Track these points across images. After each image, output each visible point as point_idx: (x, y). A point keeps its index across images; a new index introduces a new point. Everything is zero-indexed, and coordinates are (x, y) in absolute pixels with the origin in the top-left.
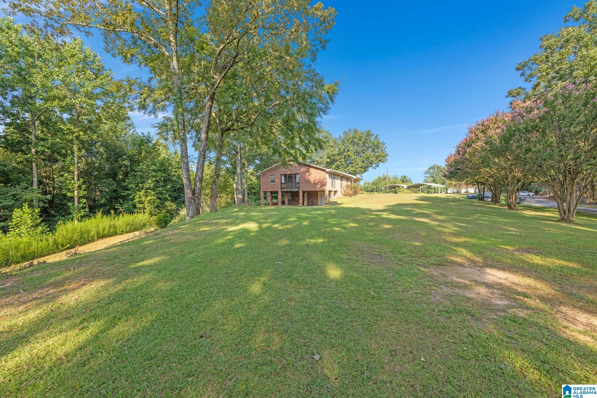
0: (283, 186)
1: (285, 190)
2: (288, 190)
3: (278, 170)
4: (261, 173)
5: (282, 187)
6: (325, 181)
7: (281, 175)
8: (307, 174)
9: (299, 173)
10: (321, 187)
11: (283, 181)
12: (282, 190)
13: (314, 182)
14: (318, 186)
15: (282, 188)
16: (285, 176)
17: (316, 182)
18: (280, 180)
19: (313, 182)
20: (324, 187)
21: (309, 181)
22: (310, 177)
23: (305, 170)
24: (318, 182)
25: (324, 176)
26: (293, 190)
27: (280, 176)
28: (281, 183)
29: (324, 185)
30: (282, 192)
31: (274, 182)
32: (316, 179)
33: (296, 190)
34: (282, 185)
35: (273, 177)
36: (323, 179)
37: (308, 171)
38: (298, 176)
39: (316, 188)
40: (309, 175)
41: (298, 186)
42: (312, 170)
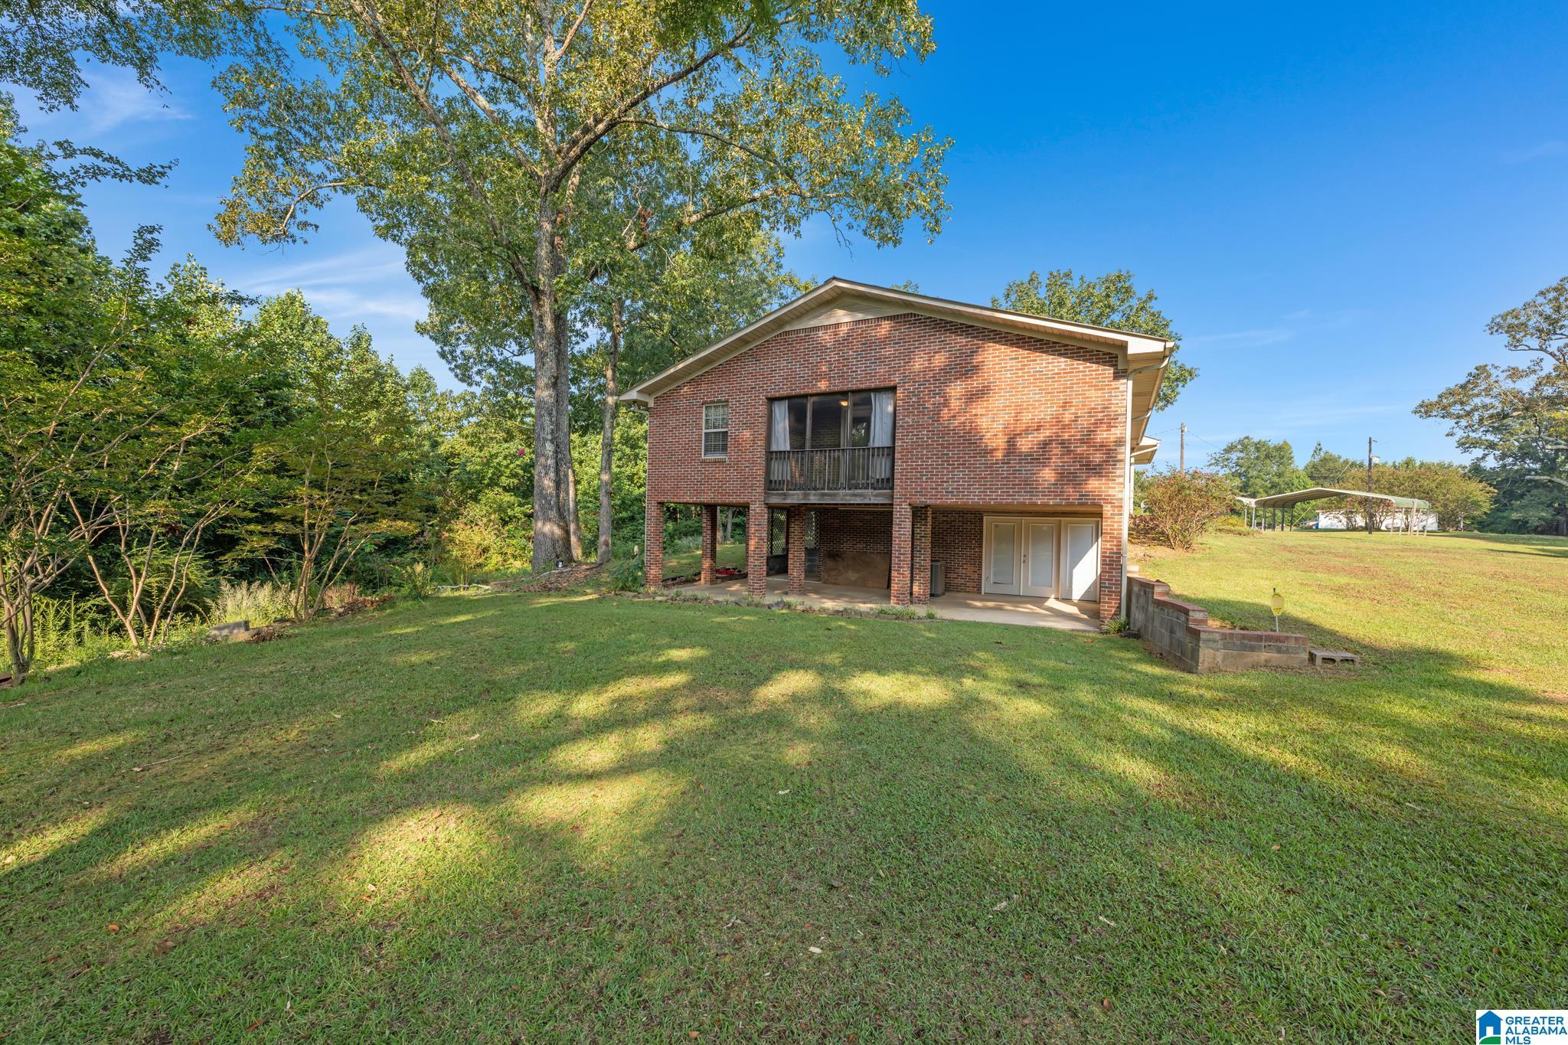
0: (779, 471)
1: (795, 498)
2: (813, 499)
3: (751, 367)
4: (647, 392)
5: (775, 477)
6: (1102, 436)
7: (771, 400)
8: (956, 390)
9: (896, 379)
10: (1066, 477)
11: (782, 441)
12: (775, 500)
13: (1011, 443)
14: (1048, 475)
15: (770, 485)
16: (796, 404)
17: (1025, 444)
18: (763, 430)
19: (1001, 442)
20: (1094, 484)
21: (970, 441)
22: (978, 409)
23: (940, 360)
24: (1045, 445)
25: (1095, 397)
26: (844, 497)
27: (762, 409)
28: (771, 455)
29: (1094, 470)
30: (772, 508)
31: (724, 448)
32: (1026, 418)
33: (872, 497)
34: (776, 466)
35: (717, 414)
36: (1083, 423)
37: (964, 368)
38: (883, 408)
39: (1029, 485)
40: (973, 397)
41: (880, 469)
42: (997, 359)
